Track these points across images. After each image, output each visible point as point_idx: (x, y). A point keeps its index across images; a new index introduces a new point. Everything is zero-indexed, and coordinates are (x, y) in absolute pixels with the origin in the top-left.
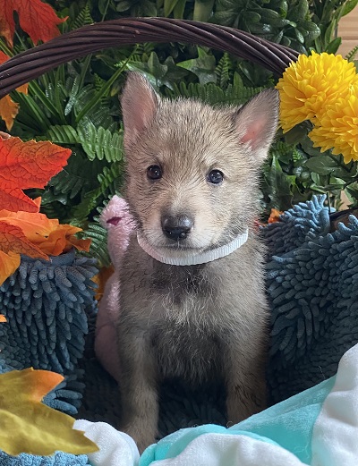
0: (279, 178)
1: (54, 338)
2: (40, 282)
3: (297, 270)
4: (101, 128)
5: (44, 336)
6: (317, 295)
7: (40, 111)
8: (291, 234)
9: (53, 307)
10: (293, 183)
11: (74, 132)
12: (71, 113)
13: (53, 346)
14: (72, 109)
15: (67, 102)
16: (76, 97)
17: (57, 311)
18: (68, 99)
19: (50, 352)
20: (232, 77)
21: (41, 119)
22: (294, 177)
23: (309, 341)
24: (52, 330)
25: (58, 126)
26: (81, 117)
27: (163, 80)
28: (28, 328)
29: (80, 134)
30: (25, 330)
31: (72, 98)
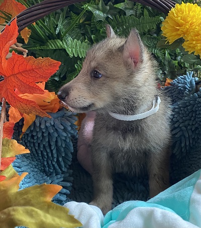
0: (169, 62)
1: (55, 156)
2: (46, 127)
3: (180, 112)
4: (75, 40)
5: (50, 155)
6: (190, 124)
7: (43, 32)
8: (176, 92)
9: (54, 140)
10: (177, 65)
11: (61, 43)
12: (59, 33)
13: (55, 160)
14: (60, 31)
15: (57, 27)
16: (61, 24)
17: (56, 141)
18: (57, 25)
19: (54, 163)
20: (143, 11)
21: (43, 37)
22: (177, 62)
23: (188, 148)
24: (54, 152)
25: (52, 40)
26: (65, 35)
27: (107, 14)
28: (41, 151)
29: (64, 43)
30: (40, 152)
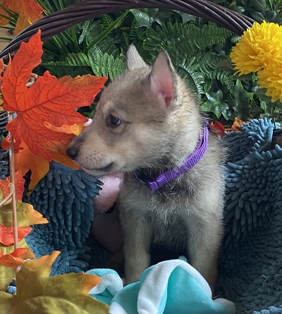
0: (241, 94)
4: (106, 54)
7: (60, 40)
8: (245, 143)
10: (251, 99)
11: (86, 58)
14: (85, 39)
15: (81, 34)
16: (88, 30)
18: (81, 31)
22: (252, 94)
25: (74, 54)
26: (92, 45)
27: (155, 18)
29: (90, 58)
31: (85, 31)
